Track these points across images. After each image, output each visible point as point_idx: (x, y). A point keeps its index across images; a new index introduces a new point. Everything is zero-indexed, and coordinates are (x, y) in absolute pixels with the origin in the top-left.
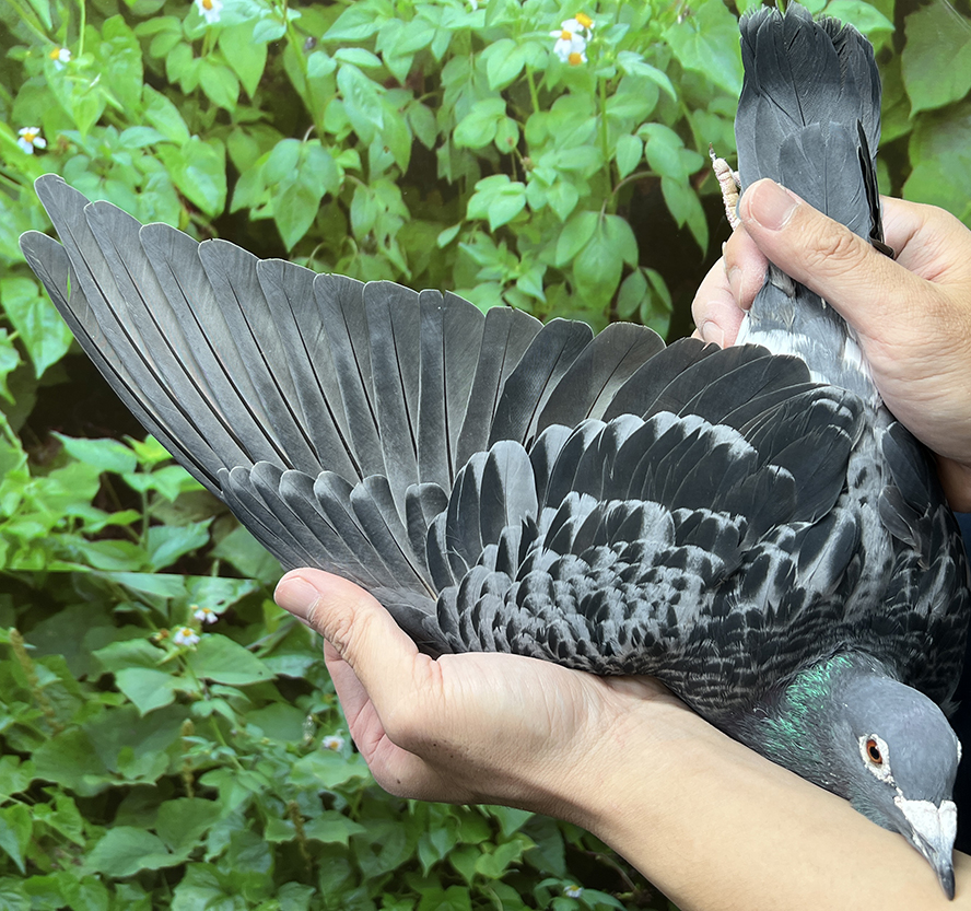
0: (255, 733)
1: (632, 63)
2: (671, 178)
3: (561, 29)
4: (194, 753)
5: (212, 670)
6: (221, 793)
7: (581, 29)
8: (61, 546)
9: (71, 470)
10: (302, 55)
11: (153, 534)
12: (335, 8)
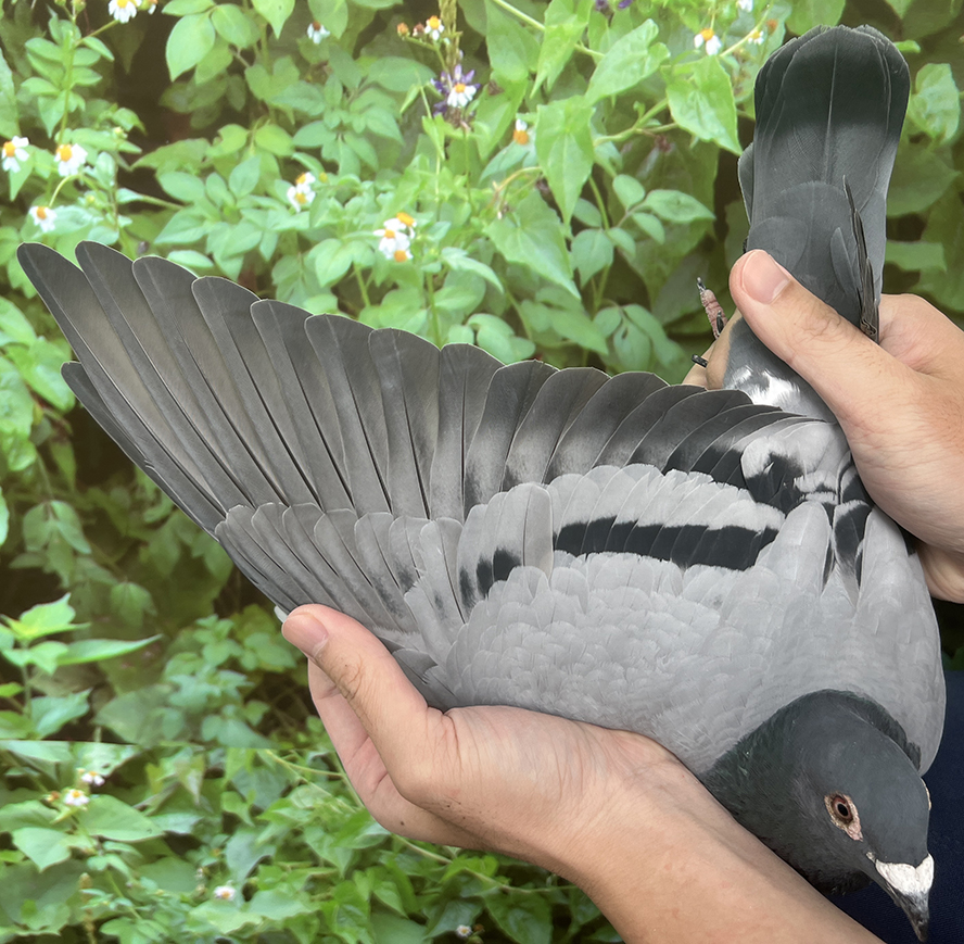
0: (149, 885)
1: (456, 258)
3: (382, 227)
4: (94, 904)
5: (104, 828)
7: (403, 227)
11: (36, 705)
12: (163, 214)
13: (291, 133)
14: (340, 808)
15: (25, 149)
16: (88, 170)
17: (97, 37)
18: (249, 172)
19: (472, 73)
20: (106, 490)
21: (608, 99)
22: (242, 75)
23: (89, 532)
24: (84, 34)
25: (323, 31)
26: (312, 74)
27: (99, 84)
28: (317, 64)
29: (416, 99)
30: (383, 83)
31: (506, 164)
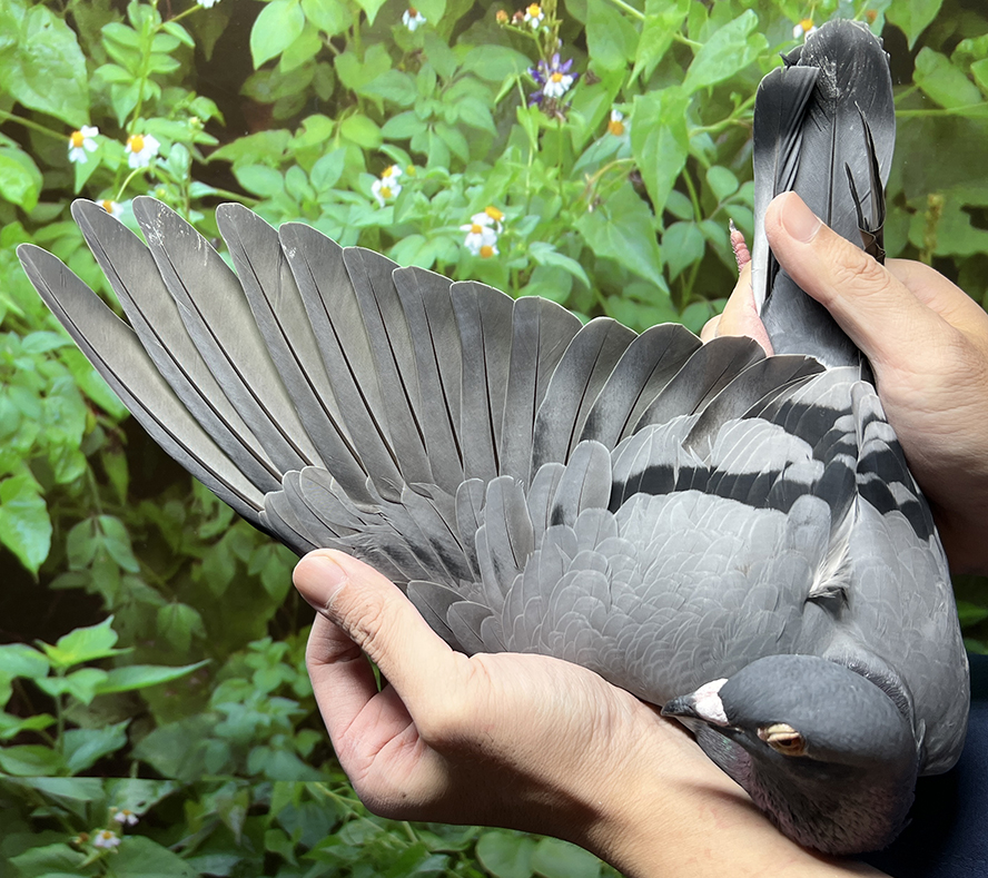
1: (544, 253)
3: (470, 222)
7: (491, 221)
11: (70, 737)
13: (380, 125)
14: (392, 844)
15: (93, 139)
16: (160, 161)
17: (179, 22)
18: (331, 166)
19: (570, 62)
20: (160, 504)
21: (705, 90)
22: (331, 63)
23: (137, 549)
24: (164, 19)
25: (419, 18)
26: (405, 62)
27: (177, 72)
28: (411, 51)
29: (511, 90)
30: (478, 73)
31: (599, 155)
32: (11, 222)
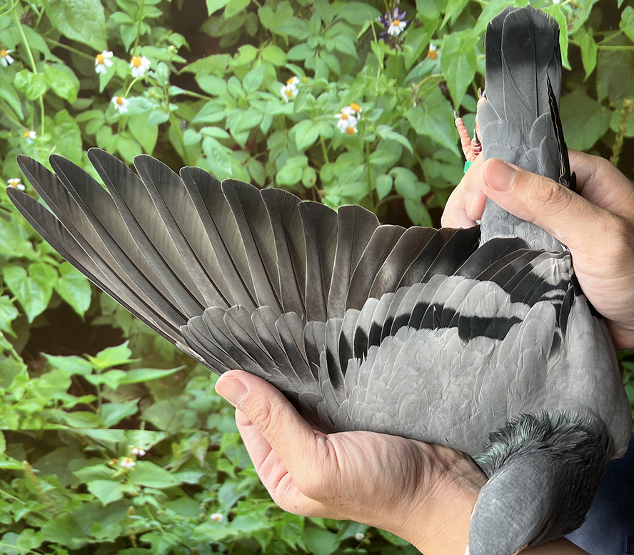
0: (170, 513)
1: (386, 132)
2: (410, 199)
3: (340, 112)
4: (136, 524)
5: (148, 480)
6: (153, 546)
7: (354, 112)
8: (51, 415)
9: (54, 374)
10: (180, 131)
11: (105, 408)
12: (199, 103)
13: (286, 52)
15: (110, 59)
16: (151, 73)
18: (256, 77)
19: (405, 13)
22: (256, 12)
26: (302, 12)
27: (161, 17)
28: (305, 5)
29: (368, 30)
30: (347, 19)
31: (421, 72)
32: (61, 110)
